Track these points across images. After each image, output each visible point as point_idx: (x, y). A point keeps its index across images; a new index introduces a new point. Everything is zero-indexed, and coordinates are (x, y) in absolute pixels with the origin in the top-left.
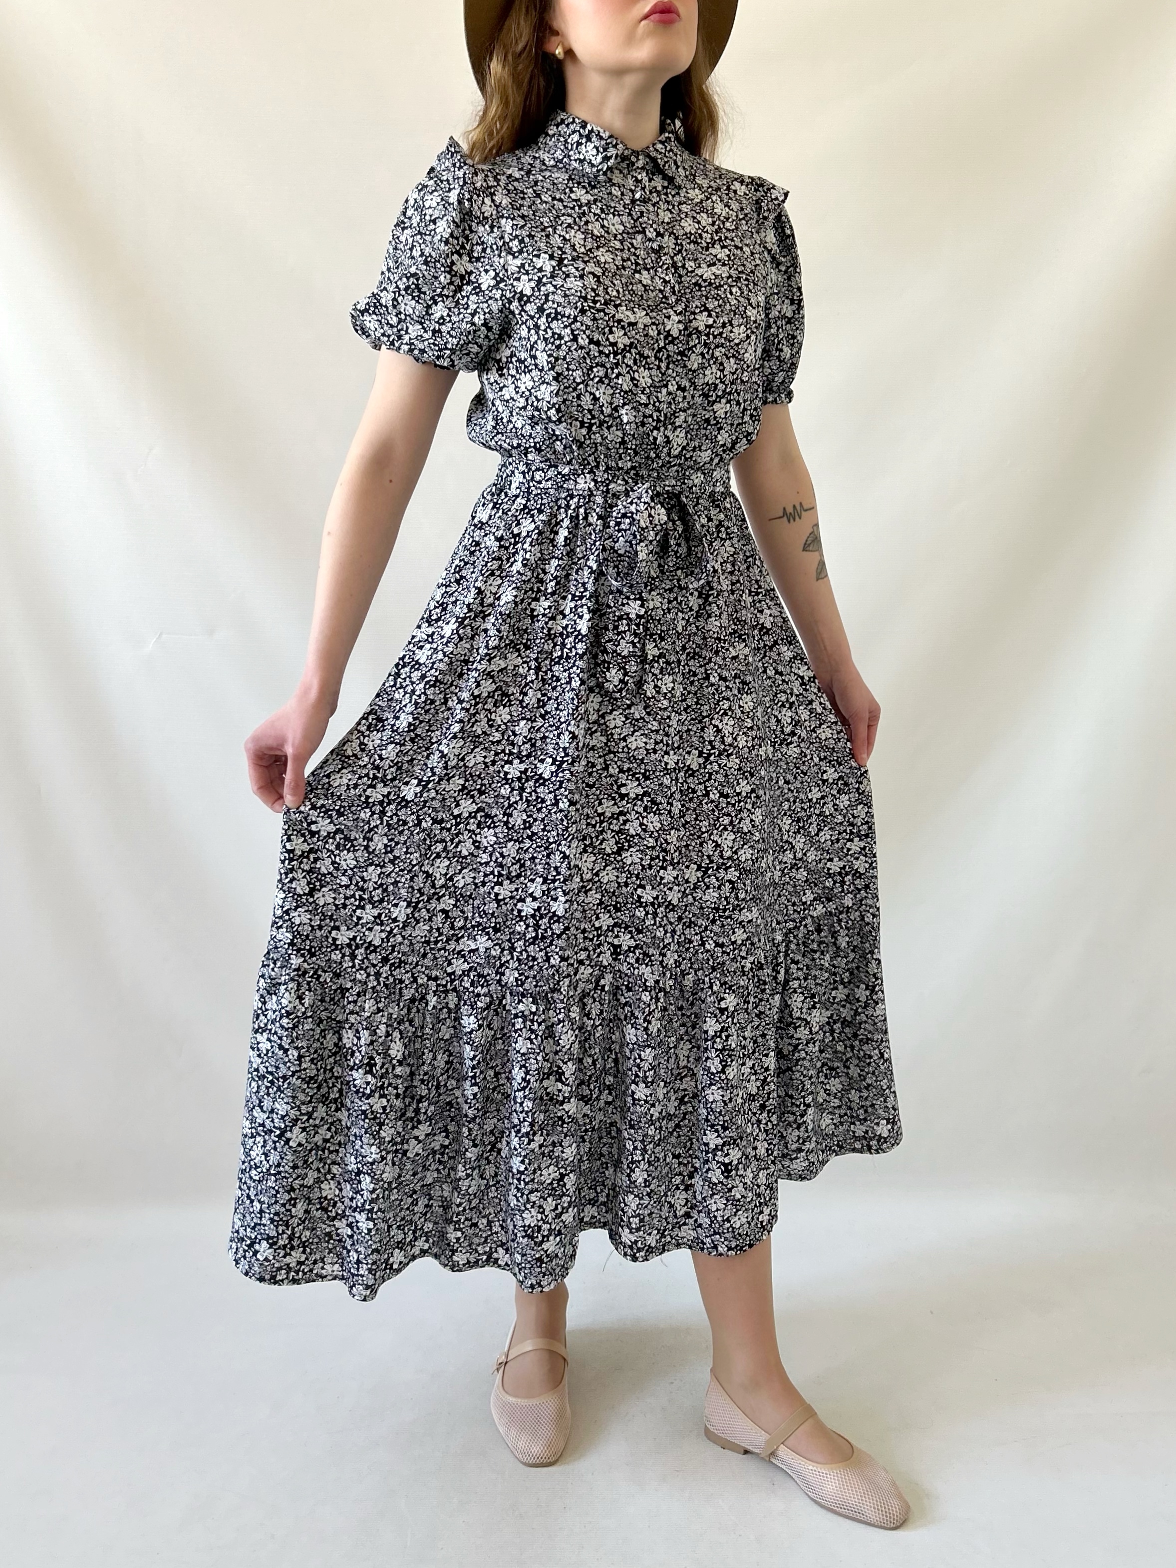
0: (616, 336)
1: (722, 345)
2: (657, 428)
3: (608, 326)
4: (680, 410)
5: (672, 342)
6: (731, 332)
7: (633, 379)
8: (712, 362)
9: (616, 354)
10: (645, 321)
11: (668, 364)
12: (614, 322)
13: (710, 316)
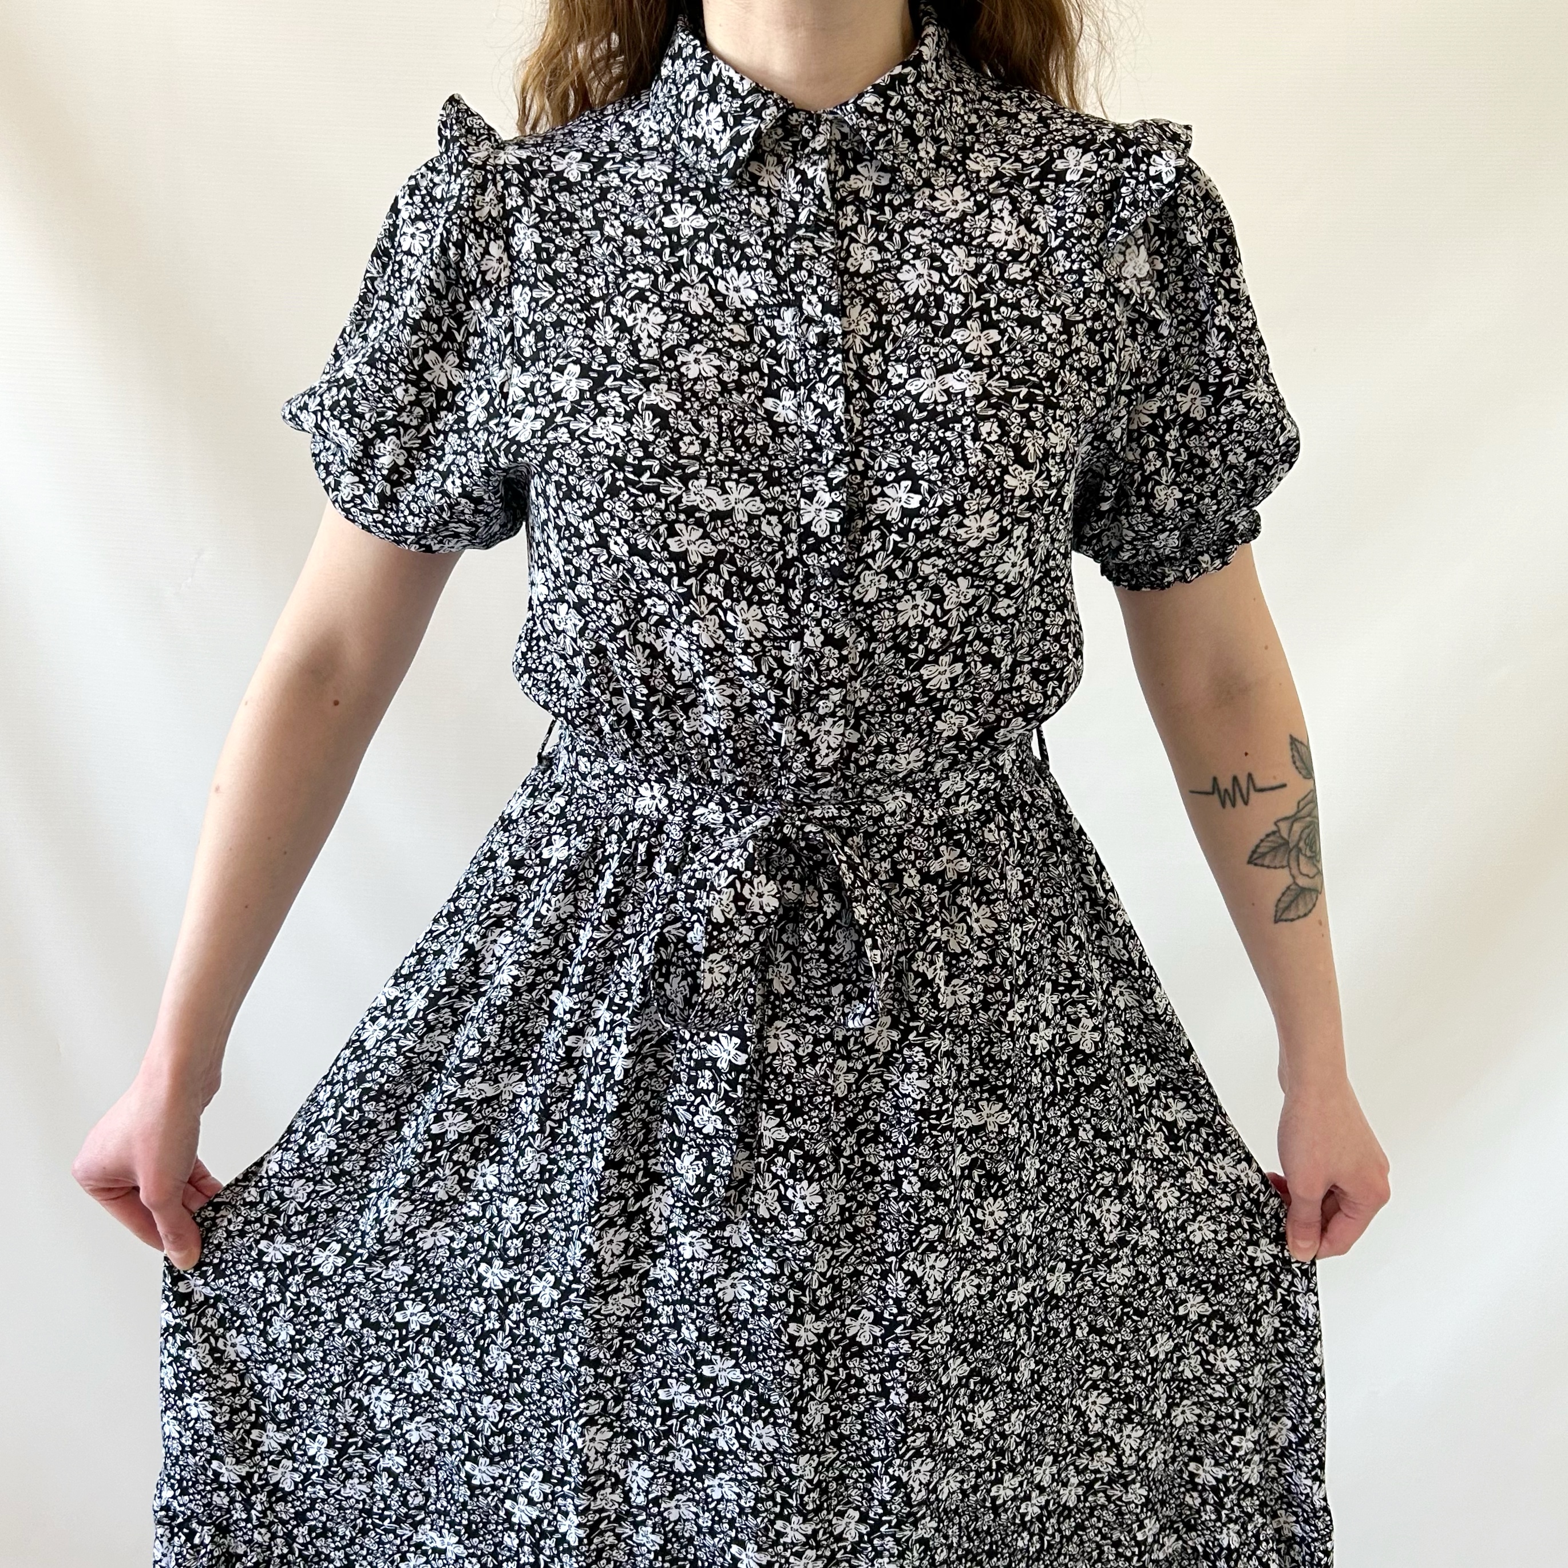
0: (684, 539)
1: (939, 553)
2: (777, 718)
3: (664, 520)
4: (831, 684)
5: (815, 548)
6: (960, 525)
7: (723, 625)
8: (913, 586)
9: (683, 576)
10: (749, 508)
11: (807, 592)
12: (678, 512)
13: (915, 489)
